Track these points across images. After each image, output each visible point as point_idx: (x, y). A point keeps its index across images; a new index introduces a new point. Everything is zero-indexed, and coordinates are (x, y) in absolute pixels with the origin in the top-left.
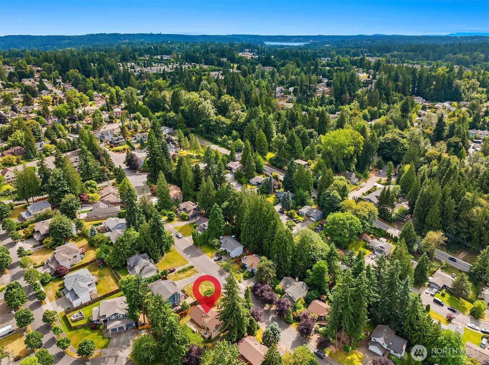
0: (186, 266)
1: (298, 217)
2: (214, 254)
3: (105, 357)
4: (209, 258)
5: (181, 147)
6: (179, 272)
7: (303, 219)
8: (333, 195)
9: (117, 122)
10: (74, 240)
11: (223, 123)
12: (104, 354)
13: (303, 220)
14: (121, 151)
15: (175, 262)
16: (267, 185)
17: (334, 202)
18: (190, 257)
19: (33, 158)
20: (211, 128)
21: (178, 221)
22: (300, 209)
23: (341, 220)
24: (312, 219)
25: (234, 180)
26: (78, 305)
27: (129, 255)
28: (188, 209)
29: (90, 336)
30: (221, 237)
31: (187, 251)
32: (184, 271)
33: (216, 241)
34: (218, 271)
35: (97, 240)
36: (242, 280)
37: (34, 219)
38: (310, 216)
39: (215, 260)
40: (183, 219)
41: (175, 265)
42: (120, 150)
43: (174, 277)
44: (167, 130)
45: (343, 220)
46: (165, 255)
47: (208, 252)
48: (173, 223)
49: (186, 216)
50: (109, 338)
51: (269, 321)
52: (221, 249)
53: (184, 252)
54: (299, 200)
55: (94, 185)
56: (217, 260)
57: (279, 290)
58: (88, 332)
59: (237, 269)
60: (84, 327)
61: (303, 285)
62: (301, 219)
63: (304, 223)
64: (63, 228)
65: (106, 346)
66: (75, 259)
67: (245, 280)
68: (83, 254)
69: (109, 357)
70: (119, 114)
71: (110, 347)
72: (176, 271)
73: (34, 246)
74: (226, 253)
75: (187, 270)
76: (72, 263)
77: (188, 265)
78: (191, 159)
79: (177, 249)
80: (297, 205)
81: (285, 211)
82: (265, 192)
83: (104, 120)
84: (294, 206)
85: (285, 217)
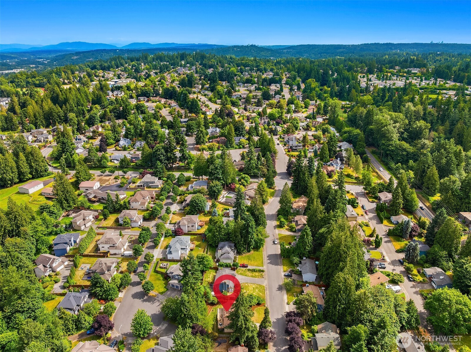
0: (258, 268)
1: (416, 276)
2: (289, 270)
3: (156, 299)
4: (282, 270)
5: (349, 165)
6: (249, 270)
7: (421, 279)
8: (466, 268)
9: (312, 131)
10: (204, 215)
11: (405, 150)
12: (157, 297)
13: (421, 281)
14: (294, 157)
15: (254, 260)
16: (402, 228)
17: (464, 276)
18: (268, 263)
19: (229, 148)
20: (388, 152)
21: (286, 229)
22: (427, 267)
23: (447, 300)
24: (433, 284)
25: (374, 212)
26: (170, 259)
27: (222, 240)
28: (299, 223)
29: (160, 281)
30: (304, 258)
31: (270, 257)
32: (254, 271)
33: (296, 259)
34: (279, 285)
35: (214, 220)
36: (291, 303)
37: (192, 191)
38: (432, 280)
39: (285, 276)
40: (291, 229)
41: (252, 263)
42: (294, 155)
43: (242, 272)
44: (346, 146)
45: (450, 301)
46: (252, 252)
47: (286, 266)
48: (281, 229)
49: (294, 228)
50: (167, 289)
51: (280, 349)
52: (298, 268)
53: (268, 257)
54: (430, 257)
55: (247, 179)
56: (286, 276)
57: (314, 329)
58: (162, 278)
59: (296, 292)
60: (162, 273)
61: (337, 339)
62: (419, 278)
63: (419, 284)
64: (197, 204)
65: (162, 293)
66: (192, 227)
67: (294, 304)
68: (201, 226)
69: (158, 301)
70: (318, 124)
71: (164, 295)
72: (248, 268)
73: (180, 210)
74: (300, 274)
75: (256, 272)
76: (190, 230)
77: (261, 268)
78: (349, 178)
79: (265, 252)
80: (426, 262)
81: (406, 262)
82: (398, 234)
83: (303, 126)
84: (422, 262)
85: (402, 269)
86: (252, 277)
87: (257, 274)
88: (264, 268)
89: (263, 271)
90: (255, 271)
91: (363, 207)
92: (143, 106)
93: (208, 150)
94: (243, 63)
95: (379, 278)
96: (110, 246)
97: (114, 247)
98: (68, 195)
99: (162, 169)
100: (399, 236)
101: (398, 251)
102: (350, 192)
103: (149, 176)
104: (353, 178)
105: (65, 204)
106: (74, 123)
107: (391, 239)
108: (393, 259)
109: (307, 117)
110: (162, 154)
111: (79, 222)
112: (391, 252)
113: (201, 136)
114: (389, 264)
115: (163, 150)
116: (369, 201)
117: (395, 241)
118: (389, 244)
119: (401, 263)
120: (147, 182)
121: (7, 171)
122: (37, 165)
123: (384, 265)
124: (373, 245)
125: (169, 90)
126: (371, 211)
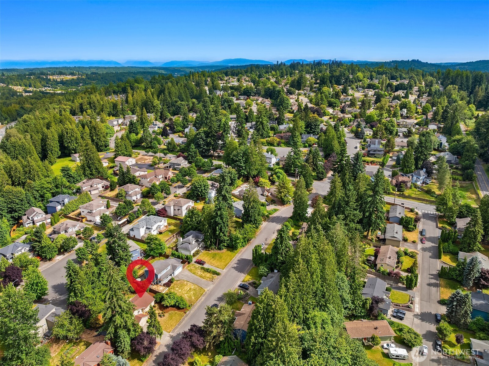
0: (214, 269)
2: (251, 281)
4: (242, 279)
6: (202, 268)
15: (218, 260)
16: (463, 269)
18: (233, 267)
26: (132, 236)
27: (193, 229)
30: (275, 271)
31: (241, 261)
33: (263, 270)
34: (223, 295)
37: (210, 178)
38: (475, 361)
39: (240, 286)
41: (213, 262)
43: (193, 268)
44: (447, 156)
46: (224, 250)
47: (251, 276)
53: (238, 260)
55: (280, 174)
63: (451, 361)
66: (178, 211)
72: (203, 266)
73: (184, 193)
76: (176, 214)
77: (218, 270)
78: (428, 196)
79: (240, 254)
80: (483, 330)
81: (445, 321)
82: (455, 277)
83: (403, 132)
84: (474, 327)
85: (433, 328)
86: (201, 276)
87: (208, 275)
88: (223, 272)
89: (218, 274)
90: (208, 271)
91: (421, 233)
92: (230, 101)
93: (266, 144)
94: (380, 71)
95: (376, 328)
96: (88, 212)
97: (91, 213)
98: (90, 162)
99: (195, 153)
100: (457, 281)
101: (442, 302)
102: (416, 210)
103: (181, 158)
104: (433, 196)
105: (88, 172)
106: (157, 110)
107: (442, 282)
108: (426, 310)
109: (417, 124)
110: (201, 138)
111: (85, 188)
112: (429, 300)
113: (260, 128)
114: (416, 316)
115: (203, 135)
116: (437, 227)
117: (446, 287)
118: (434, 289)
119: (437, 319)
120: (174, 164)
121: (72, 140)
122: (98, 139)
123: (404, 314)
124: (403, 284)
125: (270, 89)
126: (431, 239)
